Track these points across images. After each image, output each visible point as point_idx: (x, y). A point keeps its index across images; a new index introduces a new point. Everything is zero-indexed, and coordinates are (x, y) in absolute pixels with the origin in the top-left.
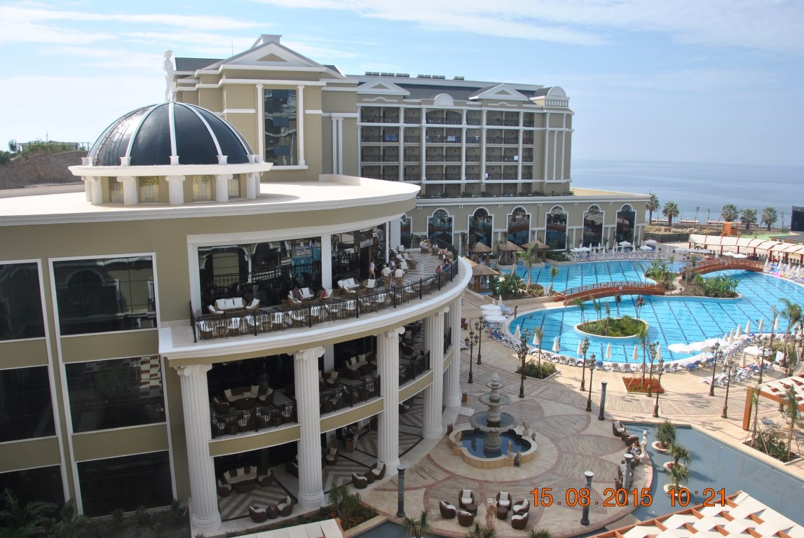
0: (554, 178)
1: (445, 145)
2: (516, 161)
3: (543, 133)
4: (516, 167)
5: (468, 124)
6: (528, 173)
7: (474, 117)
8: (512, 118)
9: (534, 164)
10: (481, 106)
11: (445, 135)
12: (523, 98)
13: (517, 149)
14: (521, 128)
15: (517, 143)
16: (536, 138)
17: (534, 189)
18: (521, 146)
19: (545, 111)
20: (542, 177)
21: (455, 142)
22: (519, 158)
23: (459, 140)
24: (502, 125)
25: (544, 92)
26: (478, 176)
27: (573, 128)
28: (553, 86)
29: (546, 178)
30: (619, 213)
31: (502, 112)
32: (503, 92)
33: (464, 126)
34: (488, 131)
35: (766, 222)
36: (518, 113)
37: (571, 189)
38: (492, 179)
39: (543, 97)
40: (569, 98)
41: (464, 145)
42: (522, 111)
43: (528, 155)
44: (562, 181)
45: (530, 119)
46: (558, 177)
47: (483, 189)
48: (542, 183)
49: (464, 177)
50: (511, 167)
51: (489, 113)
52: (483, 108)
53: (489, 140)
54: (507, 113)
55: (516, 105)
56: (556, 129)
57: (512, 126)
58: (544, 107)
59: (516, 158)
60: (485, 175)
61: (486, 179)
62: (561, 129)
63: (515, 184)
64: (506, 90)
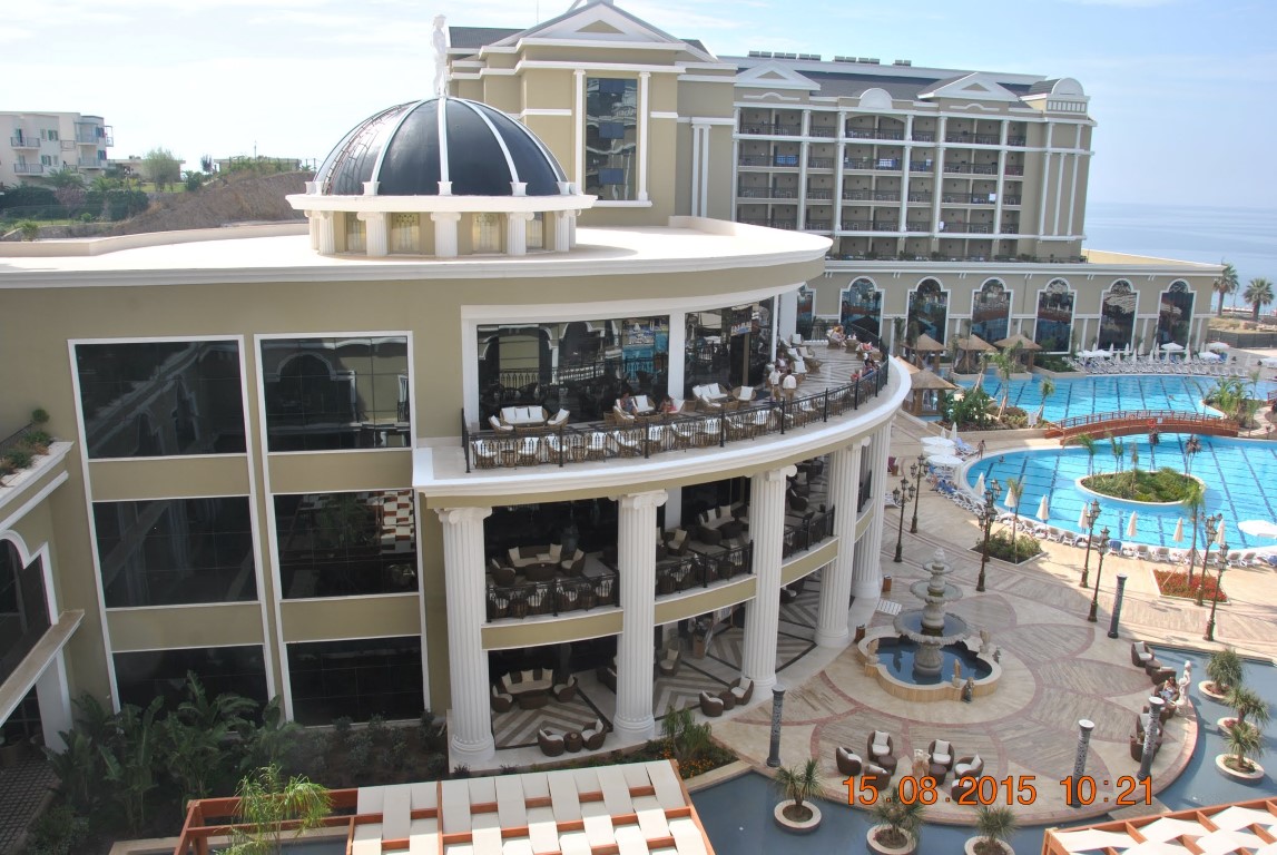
0: (1056, 231)
1: (874, 173)
2: (993, 203)
3: (1041, 156)
4: (992, 212)
5: (914, 139)
6: (1011, 223)
7: (924, 128)
8: (989, 131)
9: (1023, 208)
10: (938, 110)
11: (875, 157)
12: (1010, 96)
13: (995, 183)
15: (996, 172)
16: (1028, 165)
17: (1021, 250)
18: (1001, 177)
19: (1046, 120)
20: (1036, 232)
21: (892, 169)
22: (997, 197)
23: (898, 165)
24: (971, 142)
25: (1045, 87)
26: (928, 226)
27: (1092, 149)
28: (1063, 76)
29: (1042, 231)
30: (1164, 295)
31: (972, 120)
32: (976, 87)
33: (908, 142)
34: (949, 151)
36: (999, 123)
37: (1084, 252)
38: (950, 231)
39: (1044, 96)
40: (1089, 98)
41: (906, 174)
42: (1006, 119)
43: (1014, 193)
44: (1069, 237)
45: (1019, 133)
46: (1062, 232)
47: (935, 247)
48: (1034, 241)
49: (903, 226)
50: (983, 213)
51: (950, 121)
52: (942, 114)
53: (949, 166)
54: (980, 121)
55: (997, 110)
56: (1064, 151)
57: (988, 143)
58: (1045, 112)
59: (992, 197)
60: (938, 224)
61: (941, 231)
62: (1071, 151)
63: (990, 241)
64: (980, 84)
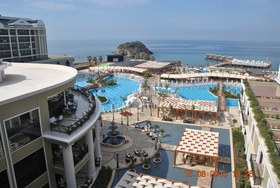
0: (43, 53)
1: (3, 44)
2: (30, 48)
3: (38, 37)
4: (30, 50)
5: (11, 35)
6: (34, 53)
7: (13, 32)
8: (27, 32)
9: (36, 48)
10: (14, 28)
11: (2, 40)
13: (30, 44)
14: (30, 36)
15: (29, 41)
16: (35, 39)
17: (37, 58)
18: (31, 42)
19: (38, 29)
20: (39, 53)
21: (6, 42)
22: (31, 47)
23: (8, 41)
24: (23, 35)
25: (36, 22)
26: (17, 55)
27: (46, 35)
29: (41, 53)
30: (65, 63)
31: (23, 30)
32: (22, 22)
33: (9, 36)
34: (19, 37)
35: (100, 60)
36: (28, 30)
37: (49, 57)
38: (23, 56)
39: (36, 24)
40: (45, 24)
41: (11, 43)
42: (30, 29)
43: (34, 46)
45: (33, 32)
46: (45, 53)
47: (20, 60)
48: (39, 56)
49: (12, 56)
50: (28, 51)
51: (18, 30)
52: (16, 29)
53: (20, 41)
54: (24, 30)
55: (27, 27)
56: (42, 36)
57: (26, 35)
58: (37, 27)
59: (30, 47)
60: (20, 54)
61: (21, 56)
62: (43, 36)
63: (31, 57)
64: (23, 21)
